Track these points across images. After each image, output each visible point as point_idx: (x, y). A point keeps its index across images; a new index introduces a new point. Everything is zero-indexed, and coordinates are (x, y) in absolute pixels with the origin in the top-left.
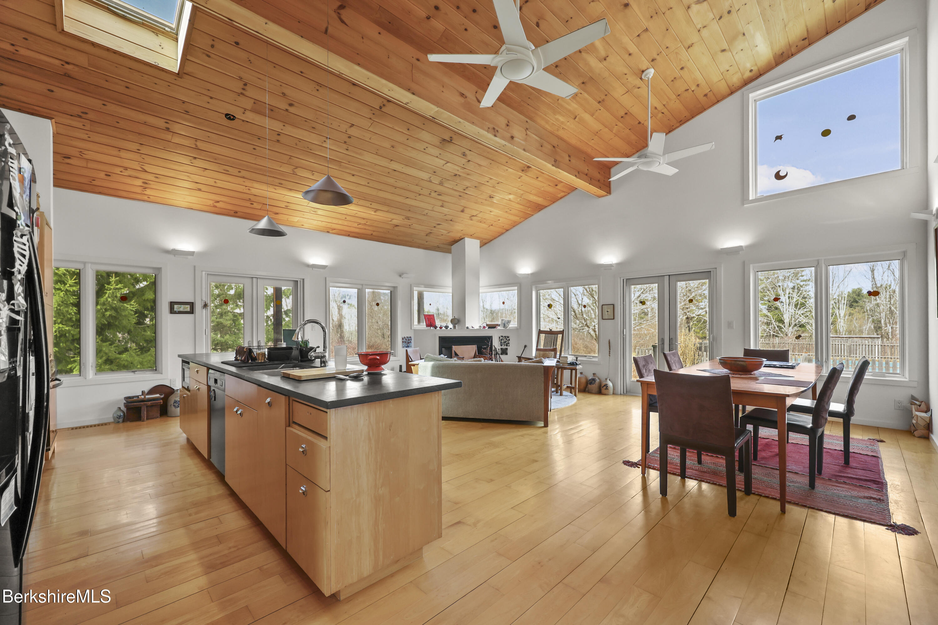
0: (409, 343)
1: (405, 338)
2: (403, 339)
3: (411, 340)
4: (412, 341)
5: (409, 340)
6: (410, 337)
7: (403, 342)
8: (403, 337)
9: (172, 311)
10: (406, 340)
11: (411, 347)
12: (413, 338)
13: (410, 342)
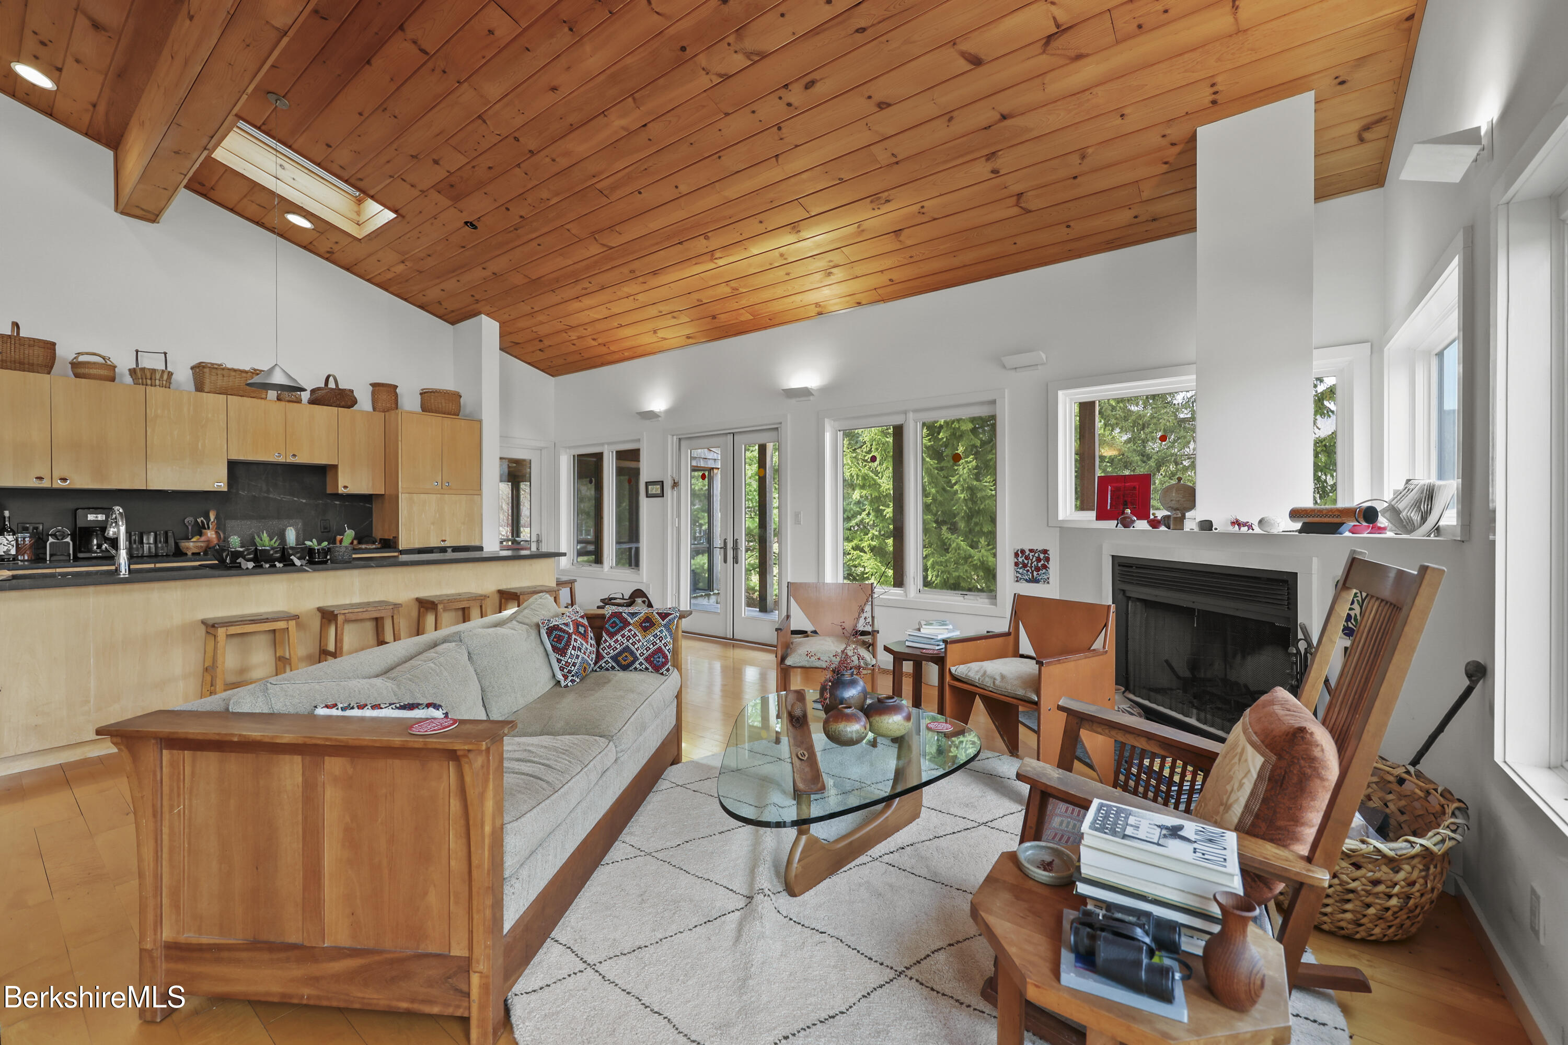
0: (1038, 569)
1: (1023, 551)
2: (1016, 555)
3: (1048, 559)
4: (1053, 565)
5: (1039, 560)
6: (1045, 551)
7: (1016, 564)
8: (1019, 548)
9: (648, 496)
10: (1027, 558)
11: (1047, 581)
12: (1054, 556)
13: (1045, 567)
